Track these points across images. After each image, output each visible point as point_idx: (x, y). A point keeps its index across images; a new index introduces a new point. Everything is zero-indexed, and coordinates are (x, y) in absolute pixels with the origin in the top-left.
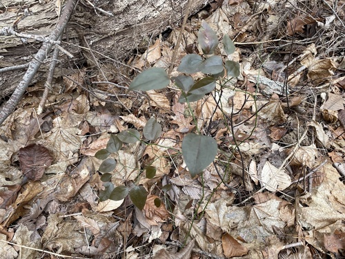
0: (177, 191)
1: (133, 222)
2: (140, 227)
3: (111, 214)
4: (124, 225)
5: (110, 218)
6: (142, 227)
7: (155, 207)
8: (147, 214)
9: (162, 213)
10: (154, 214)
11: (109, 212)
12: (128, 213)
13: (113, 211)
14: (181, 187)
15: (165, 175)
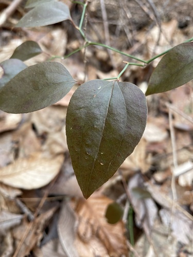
0: (153, 210)
1: (46, 230)
2: (55, 249)
3: (13, 194)
4: (28, 227)
5: (9, 202)
6: (60, 251)
7: (103, 221)
8: (82, 229)
9: (113, 241)
10: (96, 235)
11: (13, 188)
12: (46, 208)
13: (22, 190)
14: (159, 207)
15: (139, 172)
